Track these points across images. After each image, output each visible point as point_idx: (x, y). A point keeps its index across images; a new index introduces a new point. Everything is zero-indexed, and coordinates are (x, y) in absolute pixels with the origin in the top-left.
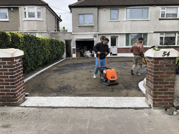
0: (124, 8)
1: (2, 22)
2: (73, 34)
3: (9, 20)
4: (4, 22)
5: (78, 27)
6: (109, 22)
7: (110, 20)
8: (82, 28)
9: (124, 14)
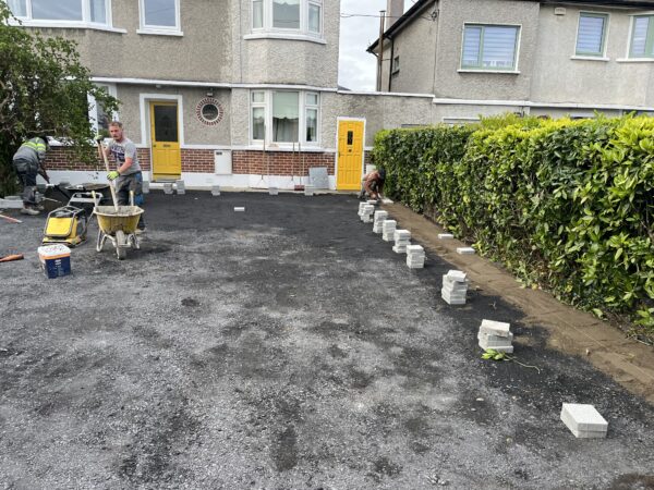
0: (628, 11)
1: (152, 40)
2: (437, 104)
3: (181, 34)
4: (161, 40)
5: (459, 77)
6: (571, 63)
7: (574, 57)
8: (474, 81)
9: (627, 36)
